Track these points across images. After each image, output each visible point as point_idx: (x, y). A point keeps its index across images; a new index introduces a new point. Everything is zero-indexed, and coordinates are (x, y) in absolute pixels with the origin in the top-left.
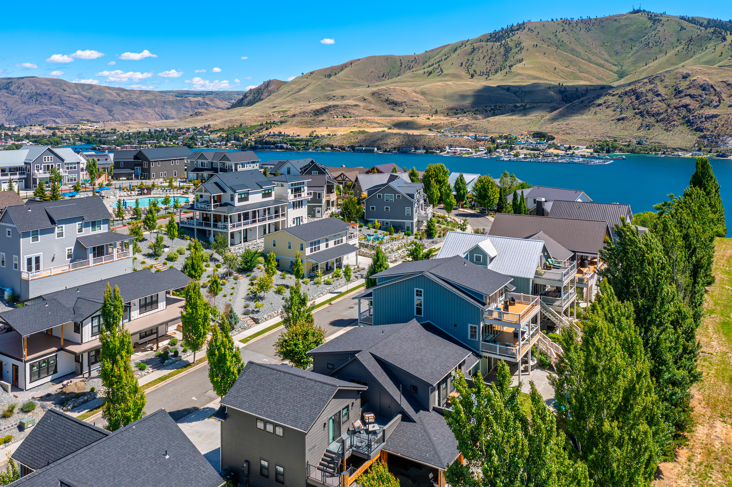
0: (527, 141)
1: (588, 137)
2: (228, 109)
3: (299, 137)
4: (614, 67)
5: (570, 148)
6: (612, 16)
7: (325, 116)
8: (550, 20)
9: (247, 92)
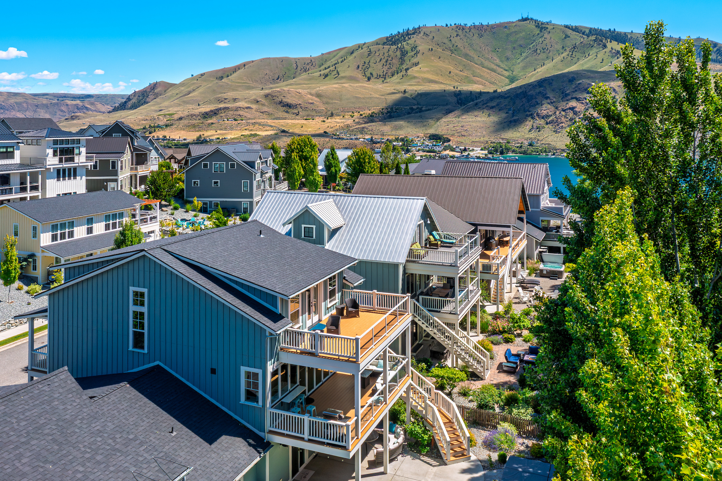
0: (423, 143)
1: (482, 139)
2: (109, 112)
3: (185, 141)
4: (505, 72)
5: (465, 150)
6: (502, 23)
7: (215, 119)
8: (445, 25)
9: (131, 95)
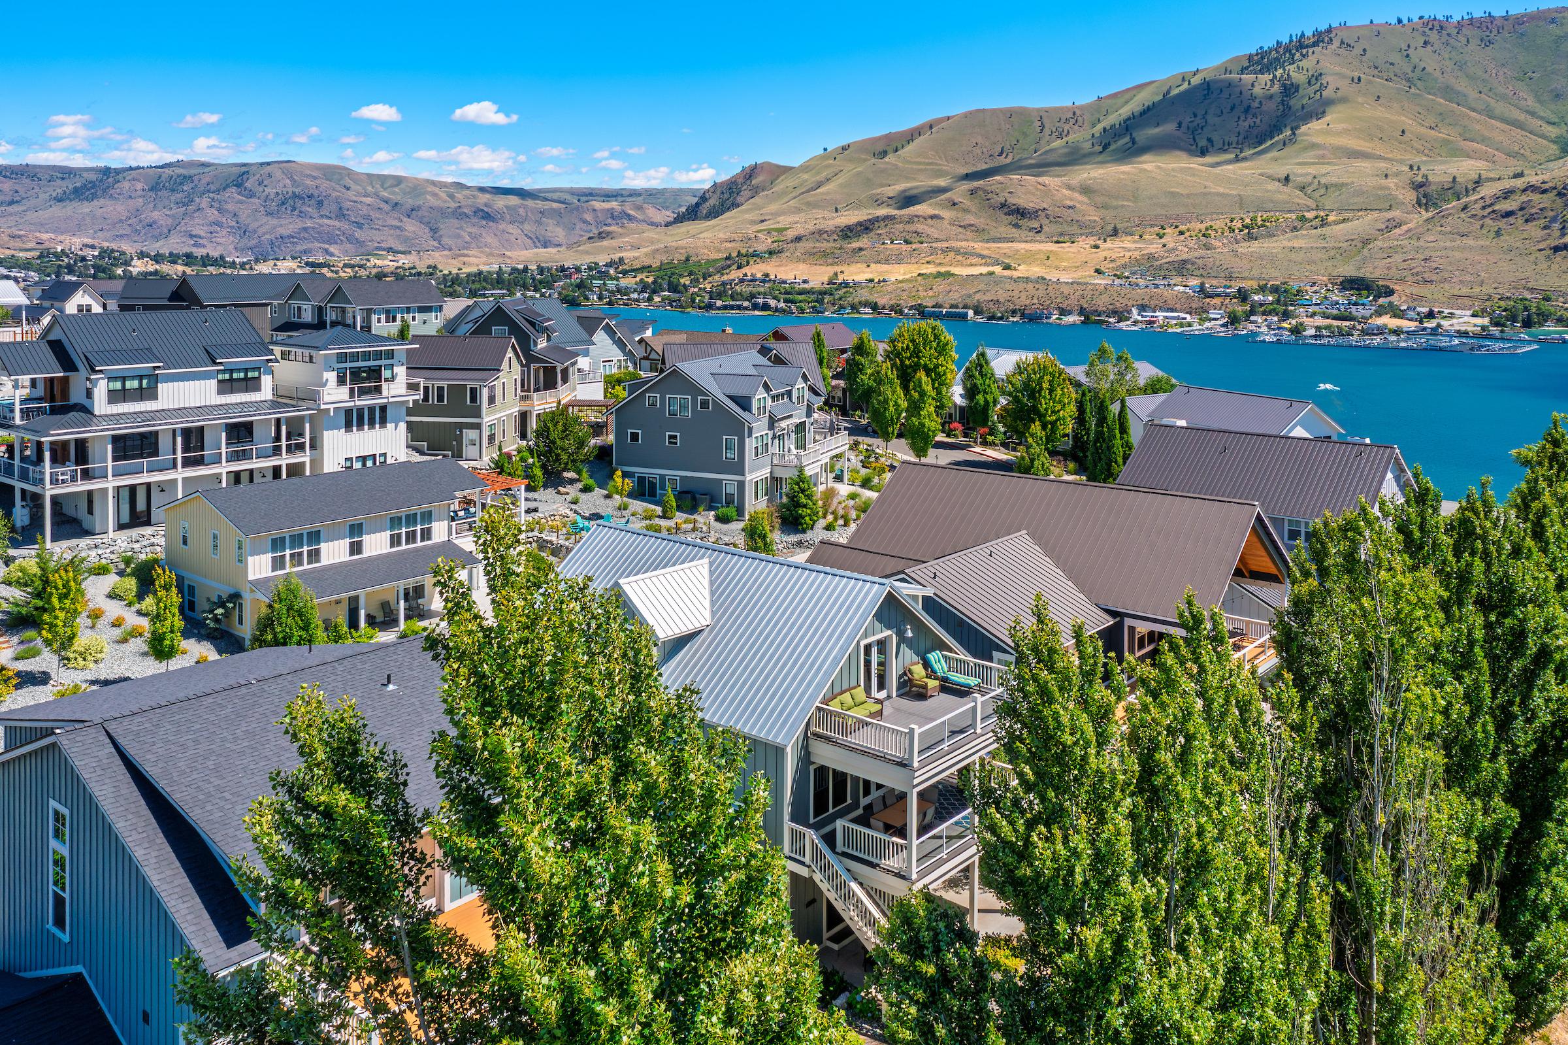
0: (1326, 298)
1: (1477, 289)
2: (668, 225)
3: (806, 286)
4: (1550, 128)
5: (1431, 315)
6: (1544, 11)
7: (866, 240)
8: (1394, 21)
9: (708, 190)
